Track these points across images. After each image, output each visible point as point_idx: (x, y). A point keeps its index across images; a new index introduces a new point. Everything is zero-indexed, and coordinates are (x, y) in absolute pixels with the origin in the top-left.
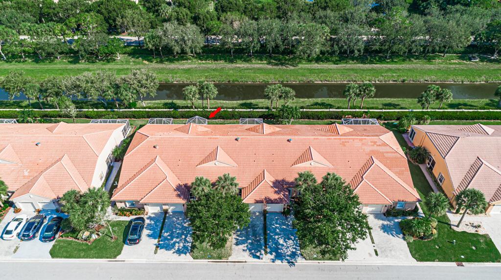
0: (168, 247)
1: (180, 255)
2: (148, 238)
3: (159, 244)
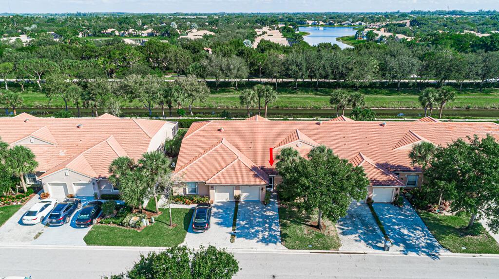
0: (248, 236)
1: (267, 245)
3: (235, 233)
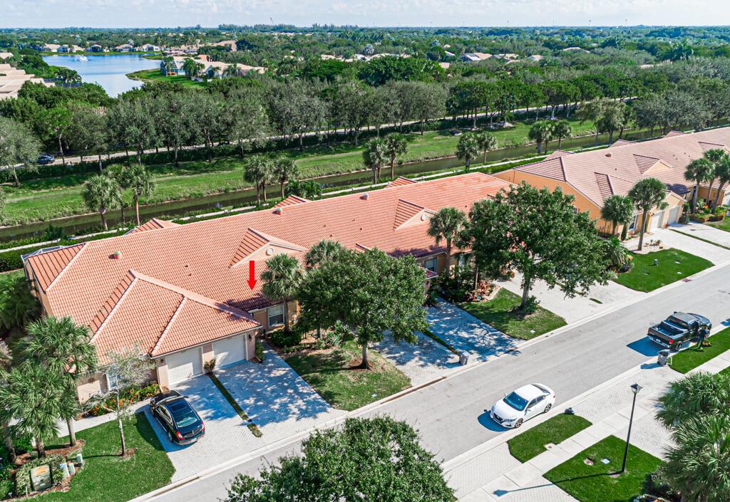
0: (276, 417)
1: (315, 417)
3: (250, 420)
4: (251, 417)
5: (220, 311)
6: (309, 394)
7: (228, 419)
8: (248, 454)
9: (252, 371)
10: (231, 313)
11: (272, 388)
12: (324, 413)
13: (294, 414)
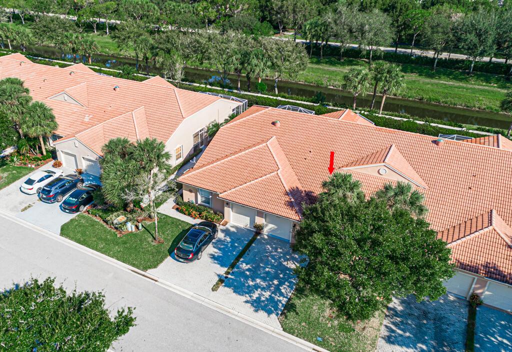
0: (239, 289)
2: (210, 260)
3: (226, 277)
4: (229, 276)
5: (287, 194)
6: (282, 294)
7: (219, 266)
8: (192, 294)
9: (279, 250)
10: (293, 200)
11: (270, 270)
12: (266, 314)
13: (250, 296)
